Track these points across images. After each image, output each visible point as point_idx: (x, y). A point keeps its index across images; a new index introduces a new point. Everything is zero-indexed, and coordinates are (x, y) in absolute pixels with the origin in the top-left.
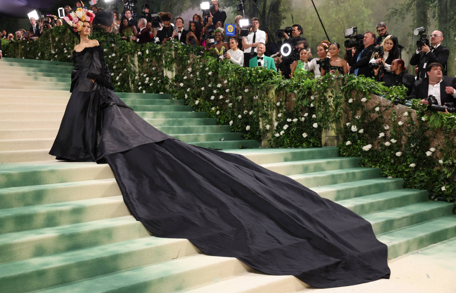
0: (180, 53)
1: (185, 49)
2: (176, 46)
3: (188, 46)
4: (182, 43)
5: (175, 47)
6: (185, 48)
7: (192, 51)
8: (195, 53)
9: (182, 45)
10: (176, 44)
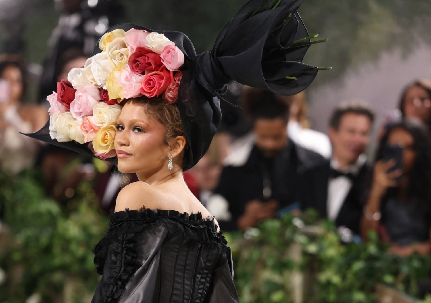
0: (329, 283)
1: (358, 266)
2: (312, 248)
3: (372, 249)
4: (346, 234)
5: (305, 254)
6: (357, 258)
7: (396, 273)
8: (407, 282)
9: (342, 243)
10: (313, 238)
